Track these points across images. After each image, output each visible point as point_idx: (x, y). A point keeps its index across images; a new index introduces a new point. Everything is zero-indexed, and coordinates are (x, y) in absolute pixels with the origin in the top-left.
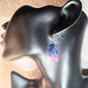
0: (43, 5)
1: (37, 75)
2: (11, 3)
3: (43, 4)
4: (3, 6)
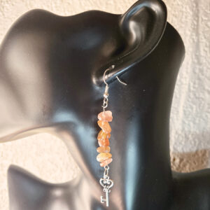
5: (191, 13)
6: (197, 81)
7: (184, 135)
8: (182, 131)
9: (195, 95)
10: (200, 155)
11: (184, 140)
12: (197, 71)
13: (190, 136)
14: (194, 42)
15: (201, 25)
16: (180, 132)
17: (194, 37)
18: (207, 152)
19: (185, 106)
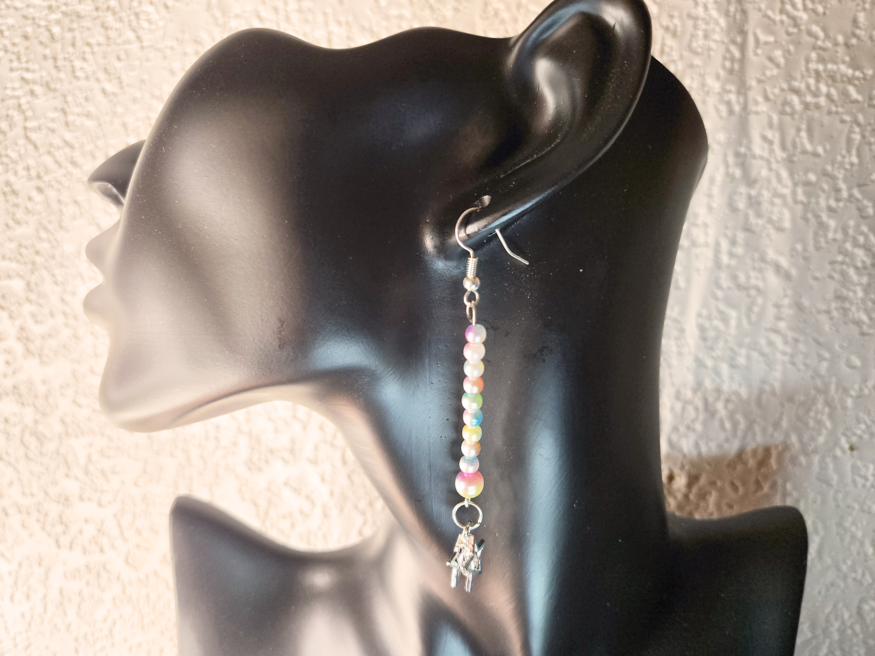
0: (387, 18)
1: (362, 504)
2: (166, 7)
3: (394, 12)
4: (105, 27)
5: (722, 22)
6: (741, 236)
7: (700, 405)
8: (695, 391)
9: (734, 278)
10: (752, 463)
11: (701, 417)
12: (741, 205)
13: (720, 406)
14: (731, 112)
15: (755, 58)
16: (689, 394)
17: (733, 97)
18: (774, 453)
19: (704, 312)
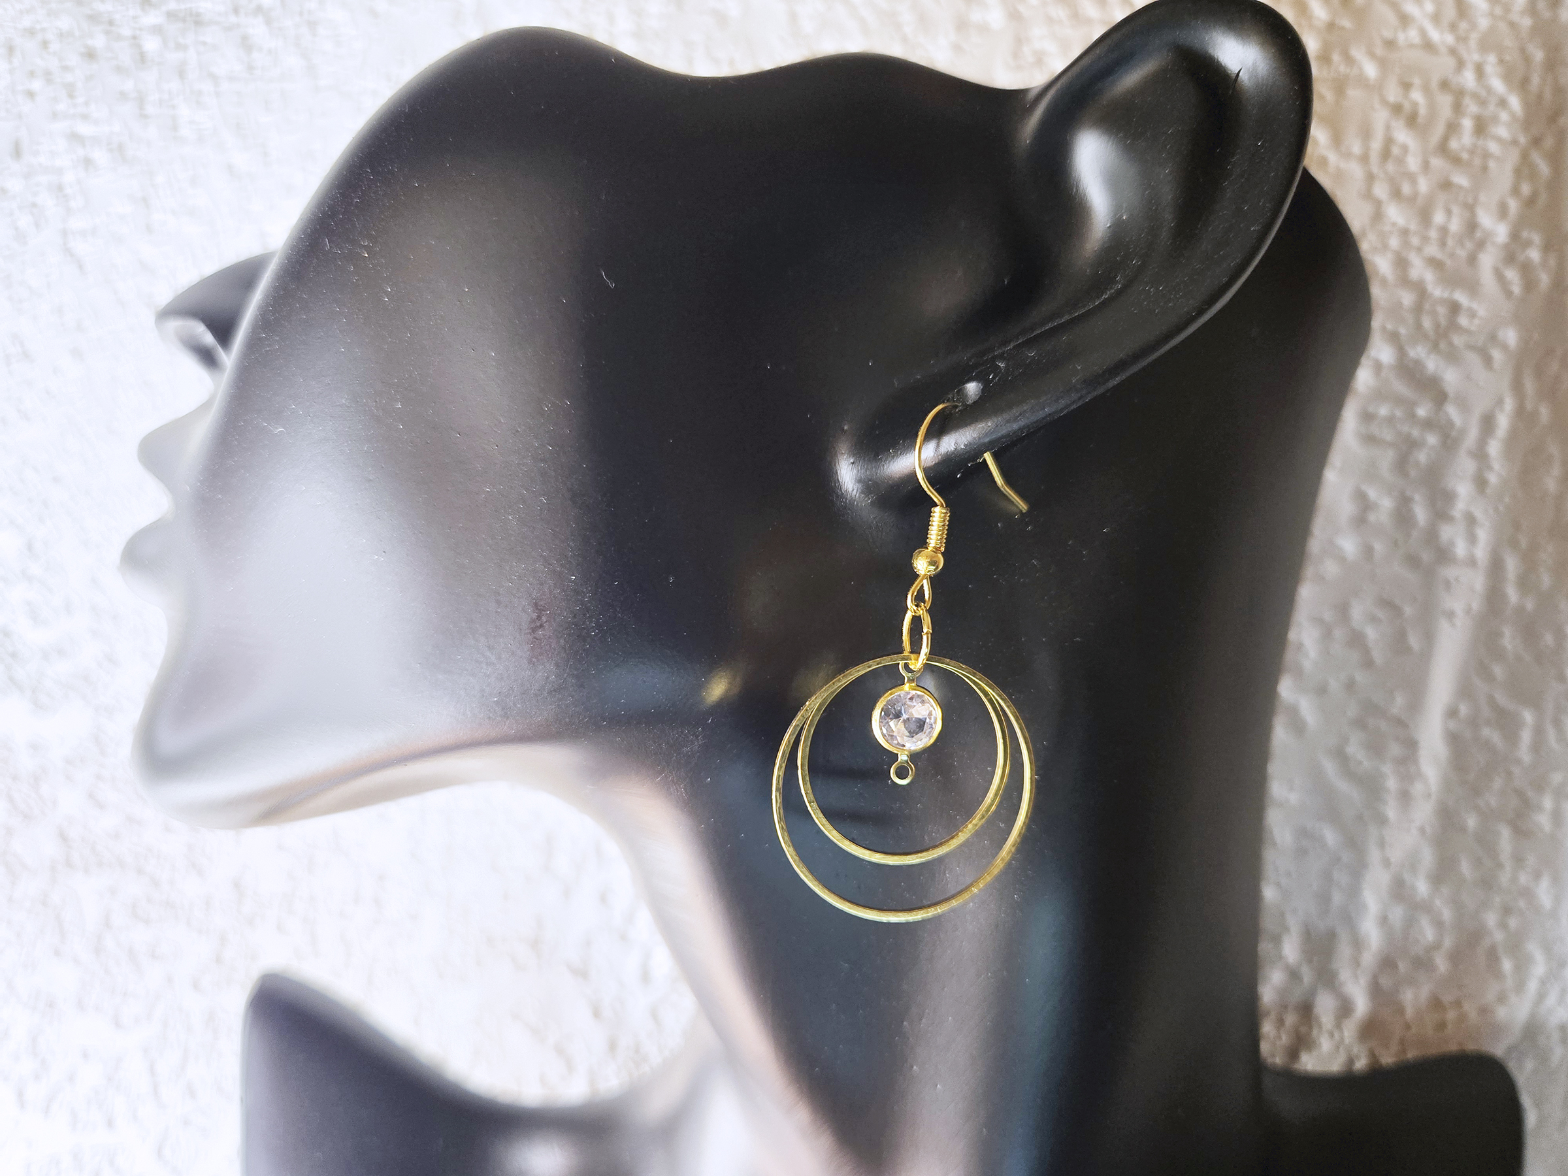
5: (1515, 102)
6: (1547, 548)
11: (1449, 942)
16: (1422, 887)
17: (1534, 255)
19: (1464, 709)
